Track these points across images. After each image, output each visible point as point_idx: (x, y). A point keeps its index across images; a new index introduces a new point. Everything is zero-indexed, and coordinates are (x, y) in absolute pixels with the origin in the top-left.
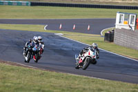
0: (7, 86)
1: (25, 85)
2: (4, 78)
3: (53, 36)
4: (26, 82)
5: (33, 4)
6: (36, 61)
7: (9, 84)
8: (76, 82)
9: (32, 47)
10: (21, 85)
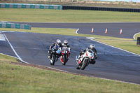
0: (38, 90)
1: (56, 90)
2: (35, 82)
3: (85, 39)
4: (57, 86)
5: (64, 8)
6: (64, 64)
7: (40, 88)
8: (108, 87)
9: (56, 50)
10: (52, 89)
